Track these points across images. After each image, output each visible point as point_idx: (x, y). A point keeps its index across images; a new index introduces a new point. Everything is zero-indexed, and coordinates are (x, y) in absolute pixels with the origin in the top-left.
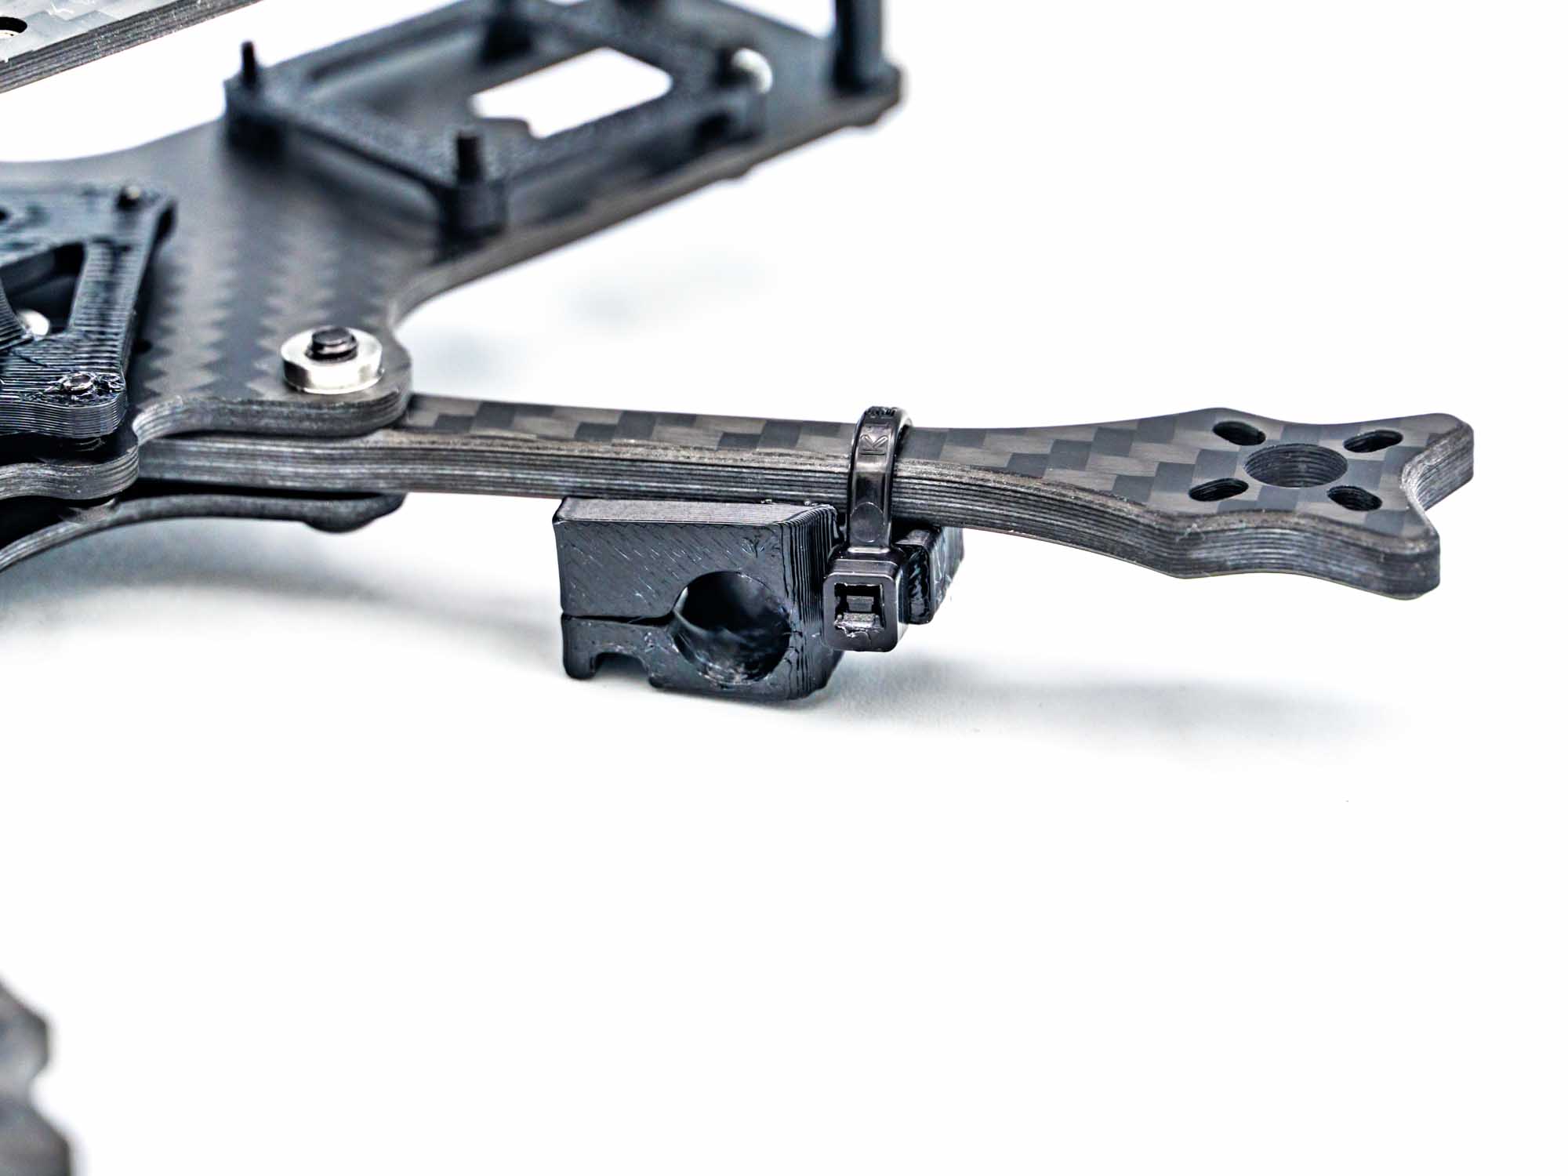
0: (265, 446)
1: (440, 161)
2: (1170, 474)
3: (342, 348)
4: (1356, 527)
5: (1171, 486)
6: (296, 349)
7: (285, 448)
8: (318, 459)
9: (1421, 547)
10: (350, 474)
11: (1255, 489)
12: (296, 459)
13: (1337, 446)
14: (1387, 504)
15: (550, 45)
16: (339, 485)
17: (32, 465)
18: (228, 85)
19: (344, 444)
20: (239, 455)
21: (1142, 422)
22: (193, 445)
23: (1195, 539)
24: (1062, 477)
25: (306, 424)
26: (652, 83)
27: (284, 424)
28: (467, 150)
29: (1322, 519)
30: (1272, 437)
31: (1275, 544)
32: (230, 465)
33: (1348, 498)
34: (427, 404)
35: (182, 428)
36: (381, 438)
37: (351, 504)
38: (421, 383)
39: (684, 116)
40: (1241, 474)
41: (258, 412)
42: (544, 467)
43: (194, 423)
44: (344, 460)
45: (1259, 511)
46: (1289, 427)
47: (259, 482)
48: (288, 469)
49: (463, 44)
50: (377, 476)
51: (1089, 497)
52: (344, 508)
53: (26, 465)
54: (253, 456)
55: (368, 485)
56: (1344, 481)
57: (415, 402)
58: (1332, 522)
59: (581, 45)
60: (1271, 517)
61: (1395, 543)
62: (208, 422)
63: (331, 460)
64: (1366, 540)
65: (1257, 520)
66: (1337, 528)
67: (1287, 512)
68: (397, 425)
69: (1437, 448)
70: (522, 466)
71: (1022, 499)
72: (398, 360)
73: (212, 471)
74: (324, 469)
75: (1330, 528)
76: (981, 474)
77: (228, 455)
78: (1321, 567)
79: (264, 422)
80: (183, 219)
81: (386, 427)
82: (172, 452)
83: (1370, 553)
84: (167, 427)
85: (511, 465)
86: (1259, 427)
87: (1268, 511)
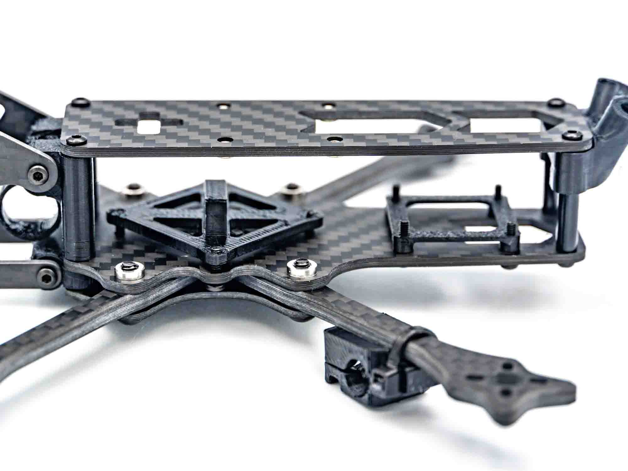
0: (274, 287)
8: (284, 295)
10: (291, 302)
12: (280, 293)
16: (289, 304)
17: (196, 269)
20: (269, 288)
22: (260, 281)
25: (283, 283)
27: (278, 281)
35: (256, 275)
36: (300, 294)
41: (273, 276)
42: (333, 315)
43: (259, 274)
44: (290, 297)
48: (278, 296)
50: (298, 305)
52: (290, 312)
53: (194, 268)
54: (272, 289)
55: (295, 307)
62: (263, 275)
63: (287, 296)
70: (329, 313)
74: (286, 298)
77: (267, 287)
79: (274, 279)
81: (304, 291)
82: (253, 281)
84: (252, 273)
85: (326, 312)
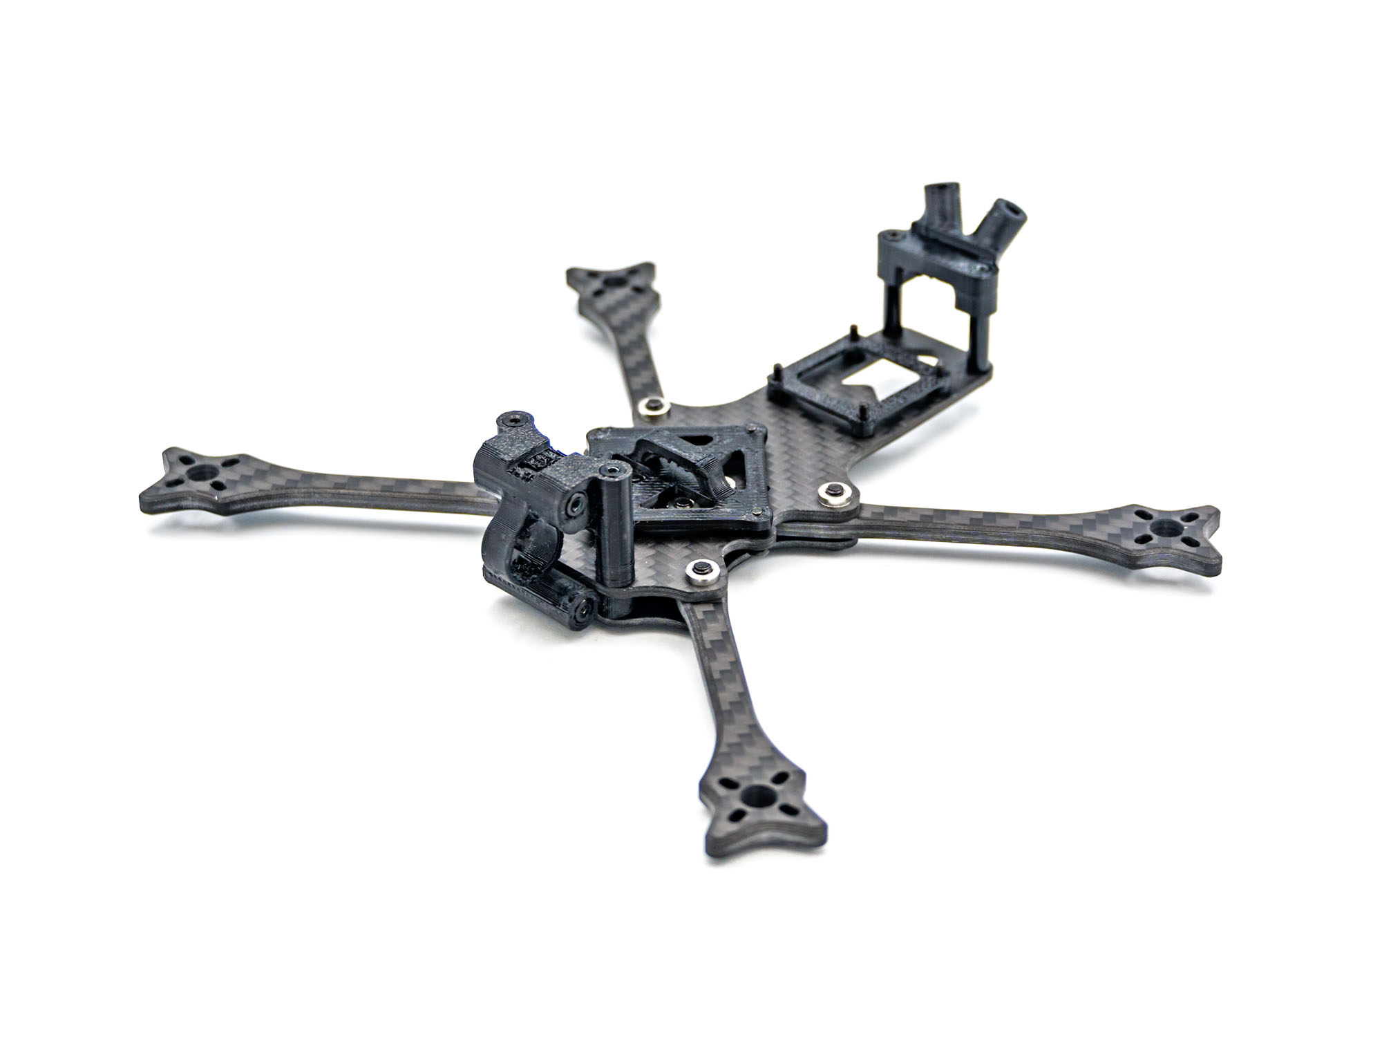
0: (814, 525)
1: (853, 415)
2: (1126, 532)
3: (839, 492)
4: (1194, 554)
5: (1127, 538)
6: (822, 490)
7: (821, 526)
8: (832, 529)
9: (1217, 561)
10: (843, 533)
11: (1156, 539)
12: (825, 529)
13: (1178, 519)
14: (1202, 544)
15: (868, 356)
16: (839, 537)
18: (769, 377)
19: (840, 524)
21: (1111, 511)
22: (789, 525)
23: (1139, 558)
24: (1090, 534)
25: (829, 518)
26: (912, 378)
27: (821, 518)
28: (863, 410)
29: (1182, 551)
30: (1155, 515)
31: (1165, 558)
32: (802, 531)
33: (1189, 542)
34: (865, 508)
37: (843, 543)
38: (863, 500)
39: (927, 390)
40: (1150, 533)
42: (911, 531)
43: (790, 518)
45: (1159, 548)
46: (1160, 512)
47: (811, 536)
49: (839, 359)
51: (1100, 542)
52: (840, 544)
55: (848, 537)
56: (1185, 534)
57: (861, 506)
58: (1185, 552)
59: (877, 356)
60: (1164, 550)
61: (1209, 560)
62: (795, 517)
64: (1199, 559)
65: (1159, 551)
66: (1188, 554)
67: (1169, 548)
68: (858, 517)
69: (1211, 519)
70: (902, 530)
71: (1076, 542)
72: (856, 493)
73: (795, 533)
74: (834, 532)
75: (1185, 554)
76: (1062, 534)
78: (1181, 566)
79: (814, 517)
80: (769, 436)
81: (855, 518)
83: (1200, 563)
84: (782, 520)
85: (898, 530)
86: (1150, 512)
87: (1163, 548)
